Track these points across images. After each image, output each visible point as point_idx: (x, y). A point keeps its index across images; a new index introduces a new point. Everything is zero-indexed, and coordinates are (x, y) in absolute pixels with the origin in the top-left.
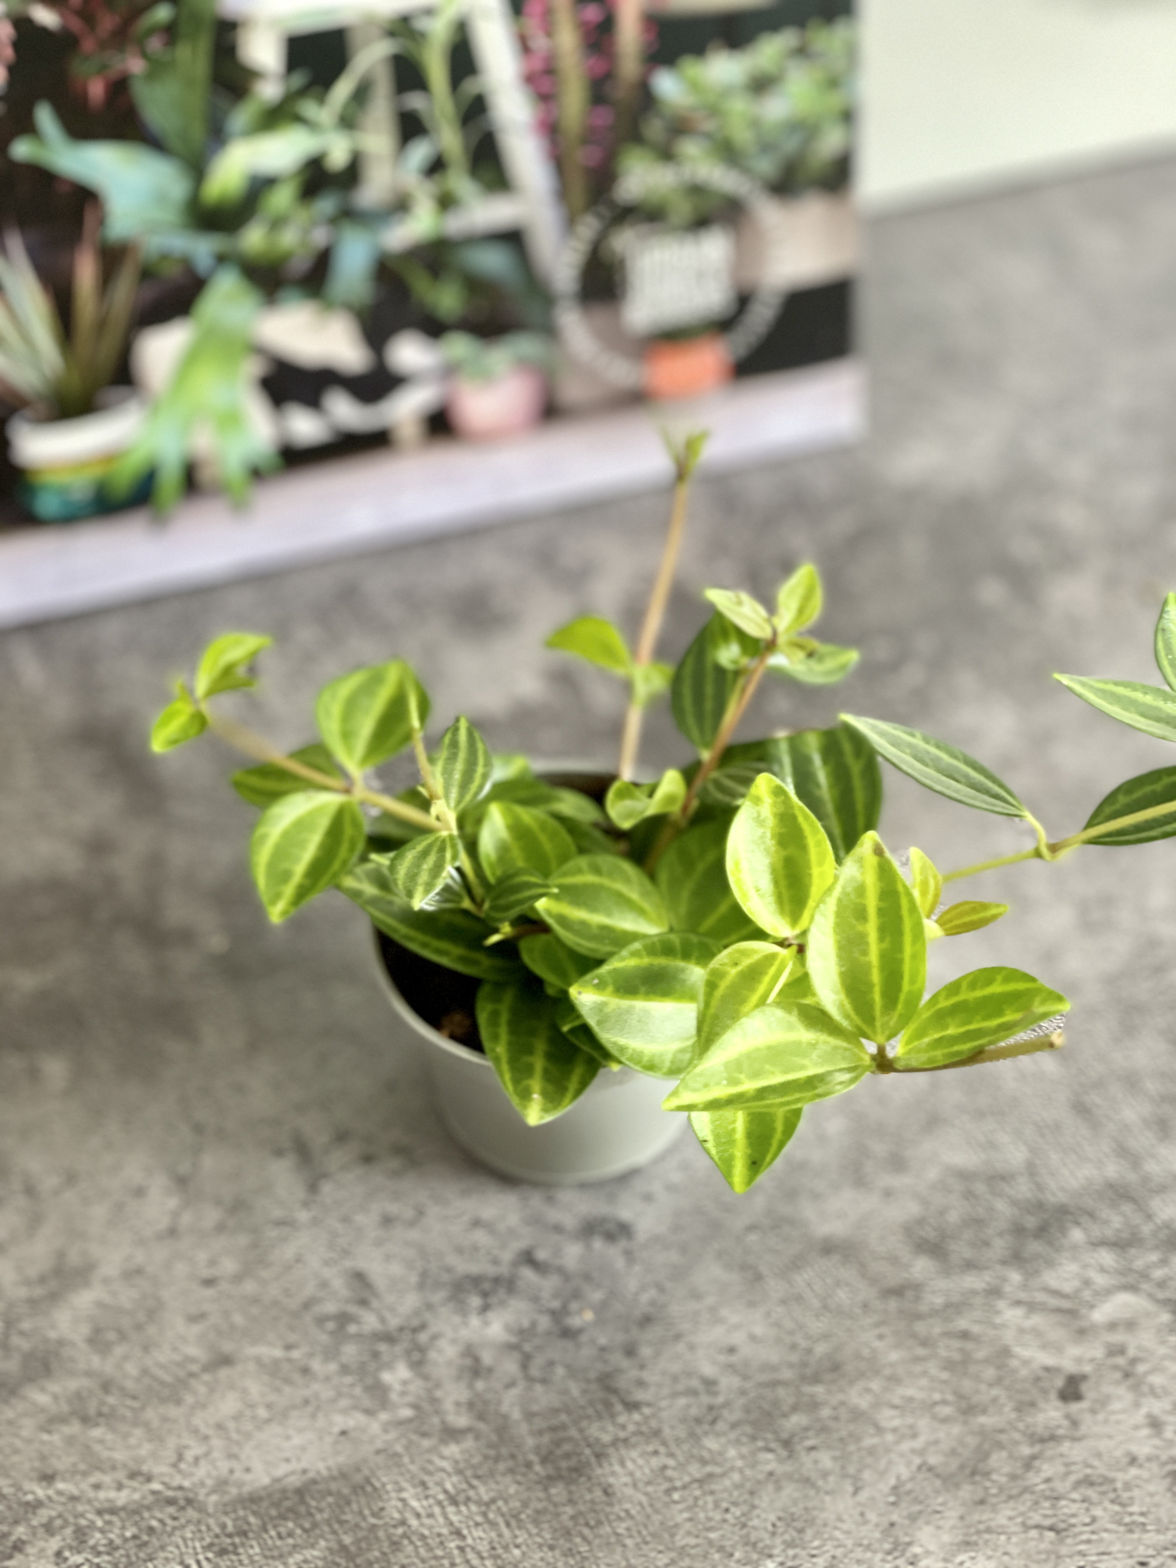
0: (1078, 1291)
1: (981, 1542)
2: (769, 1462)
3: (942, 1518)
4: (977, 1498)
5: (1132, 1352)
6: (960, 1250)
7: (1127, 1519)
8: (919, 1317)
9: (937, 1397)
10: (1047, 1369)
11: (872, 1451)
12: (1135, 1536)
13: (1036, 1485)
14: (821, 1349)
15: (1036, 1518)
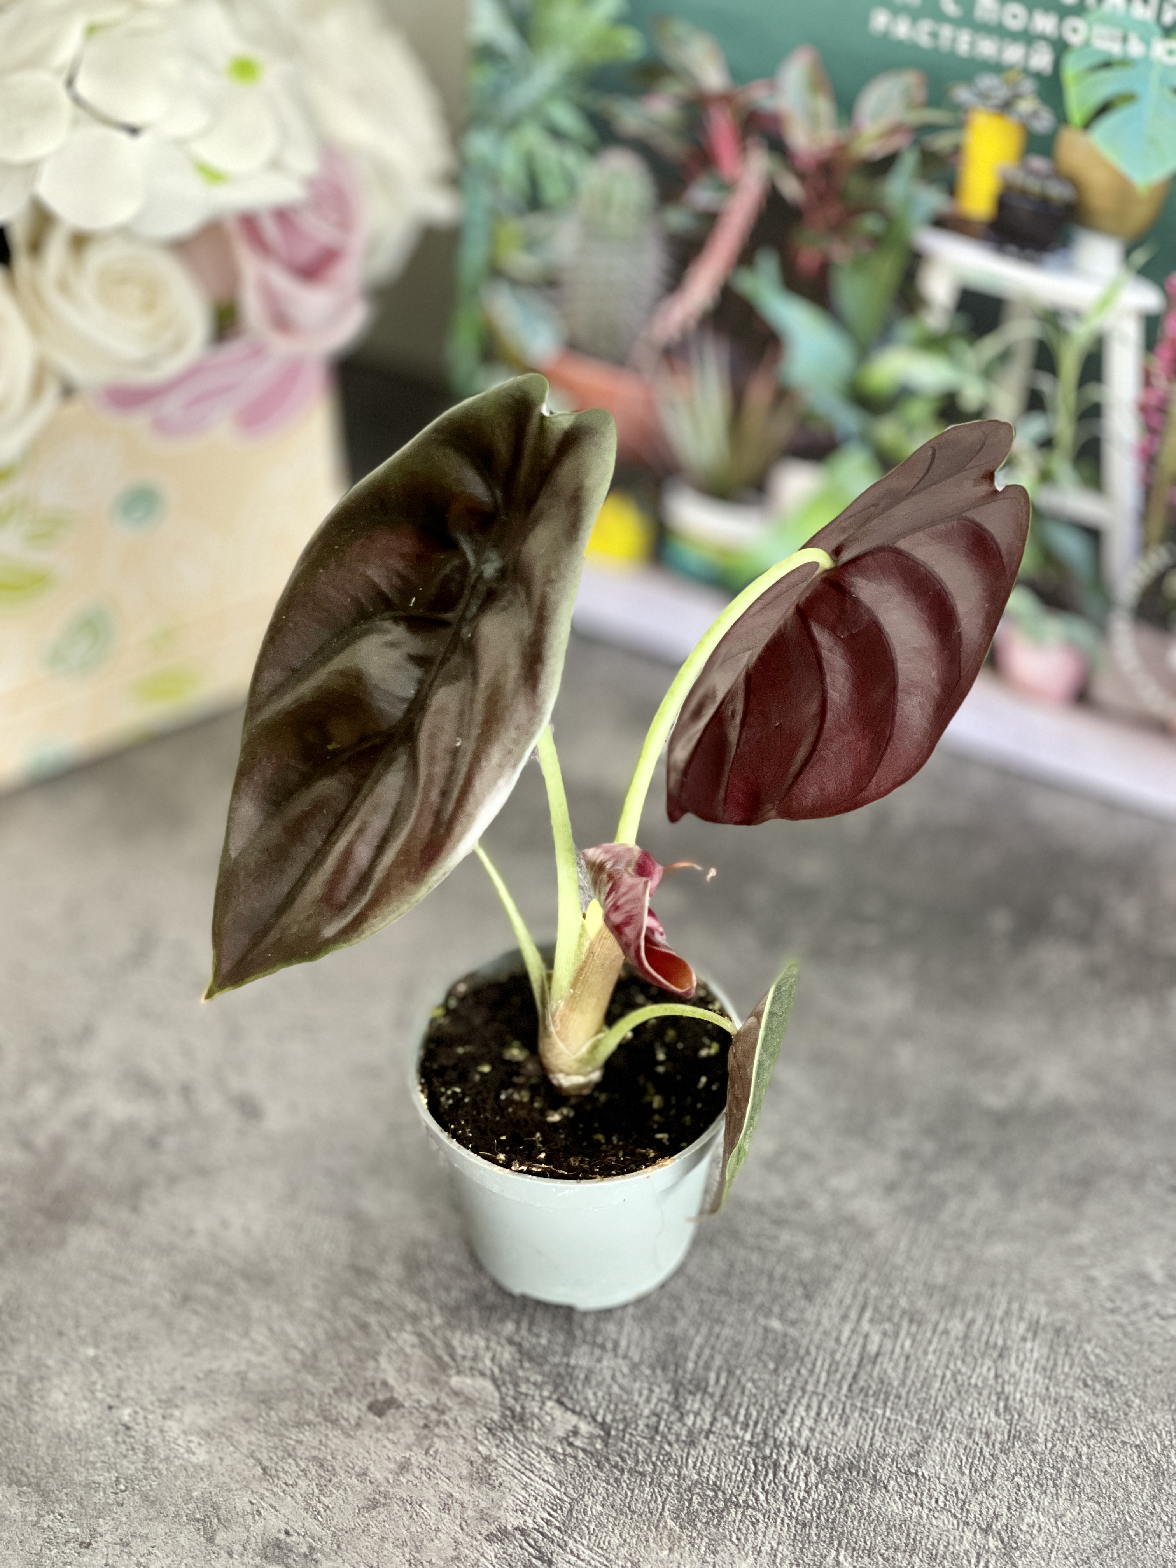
0: (464, 1358)
1: (216, 1440)
2: (164, 1300)
3: (214, 1409)
4: (247, 1416)
5: (446, 1418)
6: (428, 1279)
7: (313, 1503)
8: (352, 1294)
9: (302, 1344)
10: (385, 1383)
11: (225, 1341)
12: (305, 1514)
13: (291, 1438)
14: (274, 1265)
15: (264, 1456)
